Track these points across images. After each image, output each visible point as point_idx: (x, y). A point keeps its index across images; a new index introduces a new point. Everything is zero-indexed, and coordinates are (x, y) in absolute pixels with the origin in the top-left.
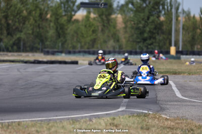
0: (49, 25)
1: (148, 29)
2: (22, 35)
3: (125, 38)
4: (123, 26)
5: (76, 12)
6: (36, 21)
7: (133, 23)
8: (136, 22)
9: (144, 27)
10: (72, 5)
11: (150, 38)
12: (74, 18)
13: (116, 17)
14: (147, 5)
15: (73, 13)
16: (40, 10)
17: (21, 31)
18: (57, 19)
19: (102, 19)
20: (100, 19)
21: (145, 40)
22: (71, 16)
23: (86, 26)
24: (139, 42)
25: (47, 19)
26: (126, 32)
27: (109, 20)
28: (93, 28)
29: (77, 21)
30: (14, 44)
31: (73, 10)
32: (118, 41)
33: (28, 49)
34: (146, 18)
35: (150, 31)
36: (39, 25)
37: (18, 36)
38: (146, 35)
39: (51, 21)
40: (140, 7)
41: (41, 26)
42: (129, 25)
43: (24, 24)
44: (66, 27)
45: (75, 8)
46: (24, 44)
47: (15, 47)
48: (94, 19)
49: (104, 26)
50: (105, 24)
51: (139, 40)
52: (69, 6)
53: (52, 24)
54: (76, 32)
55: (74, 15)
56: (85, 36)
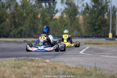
0: (39, 21)
1: (97, 24)
2: (23, 28)
3: (84, 29)
4: (83, 22)
5: (55, 14)
6: (31, 19)
7: (89, 20)
8: (90, 19)
9: (95, 22)
10: (53, 10)
11: (99, 29)
12: (54, 17)
13: (79, 17)
14: (97, 10)
15: (53, 15)
16: (34, 13)
17: (22, 26)
18: (44, 18)
19: (71, 18)
20: (69, 18)
21: (95, 30)
22: (52, 17)
23: (60, 22)
24: (92, 31)
25: (38, 18)
26: (85, 26)
27: (74, 19)
28: (65, 23)
29: (56, 19)
30: (18, 33)
31: (54, 13)
32: (80, 31)
33: (27, 36)
34: (96, 17)
35: (99, 25)
36: (33, 21)
37: (21, 28)
38: (96, 27)
39: (40, 19)
40: (92, 10)
41: (34, 22)
42: (86, 21)
43: (24, 21)
44: (49, 23)
45: (55, 12)
46: (24, 33)
47: (19, 35)
48: (66, 18)
49: (72, 22)
50: (72, 21)
51: (92, 30)
52: (51, 11)
53: (41, 21)
54: (55, 26)
55: (54, 16)
56: (60, 28)
